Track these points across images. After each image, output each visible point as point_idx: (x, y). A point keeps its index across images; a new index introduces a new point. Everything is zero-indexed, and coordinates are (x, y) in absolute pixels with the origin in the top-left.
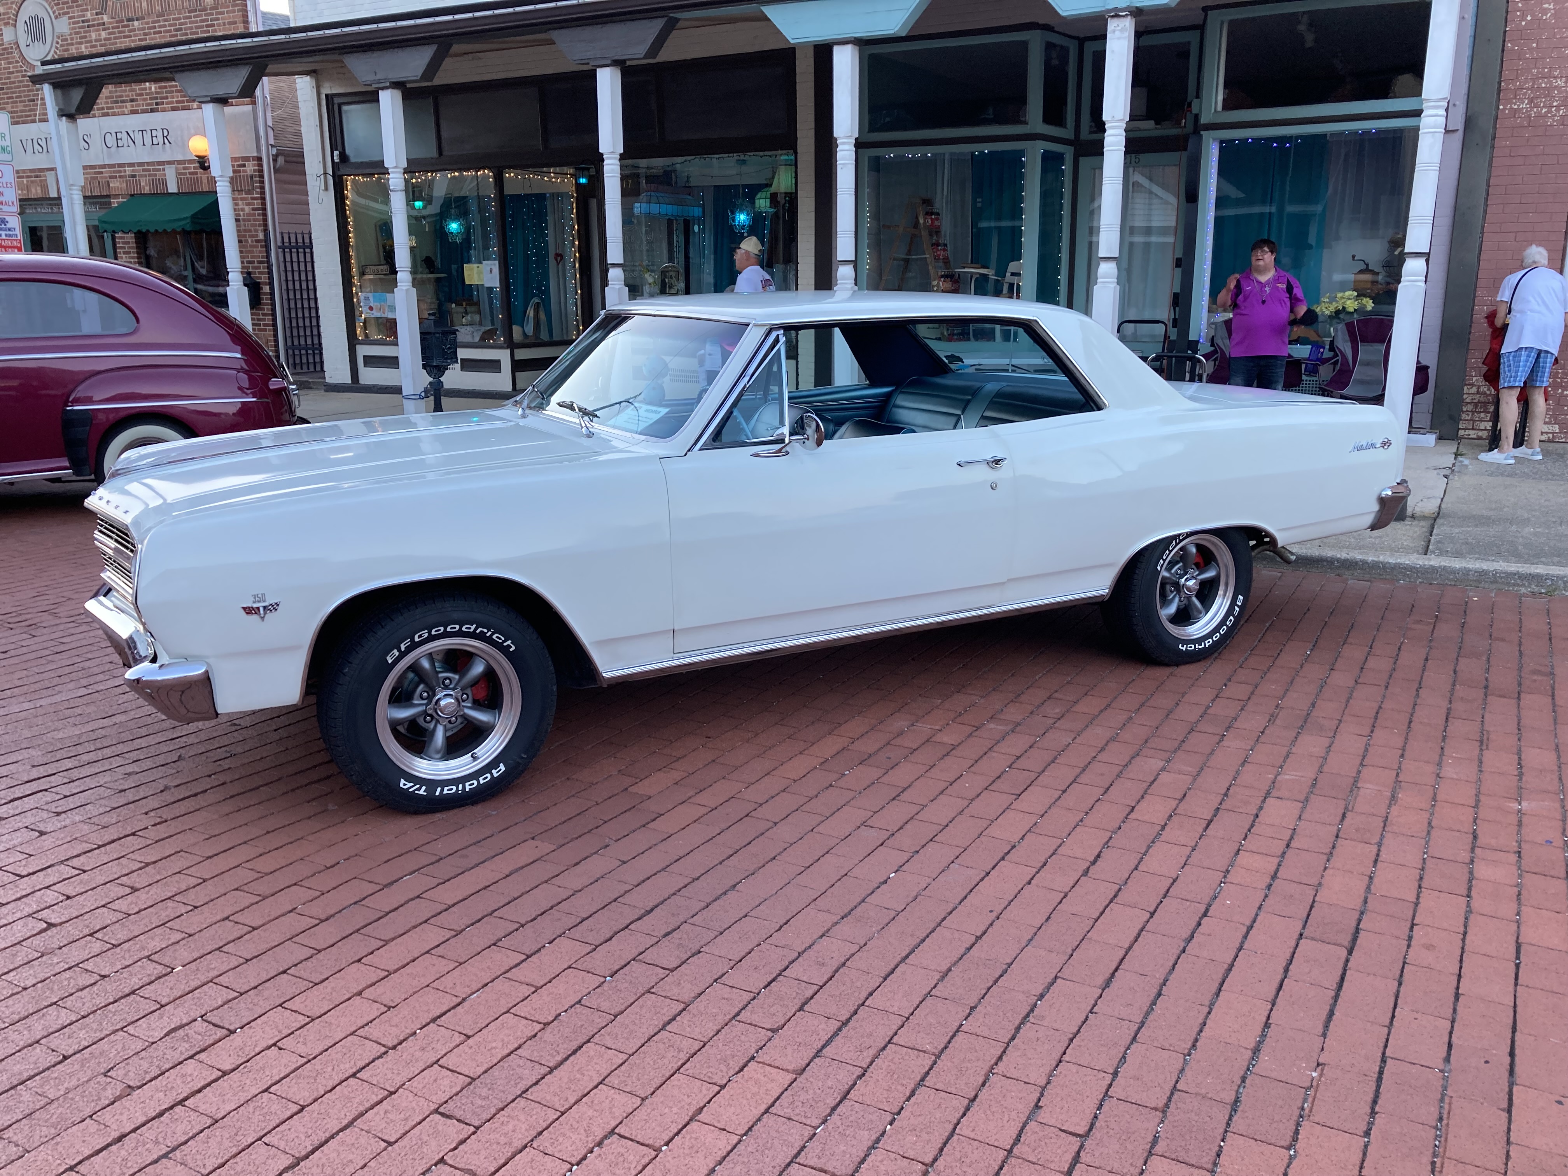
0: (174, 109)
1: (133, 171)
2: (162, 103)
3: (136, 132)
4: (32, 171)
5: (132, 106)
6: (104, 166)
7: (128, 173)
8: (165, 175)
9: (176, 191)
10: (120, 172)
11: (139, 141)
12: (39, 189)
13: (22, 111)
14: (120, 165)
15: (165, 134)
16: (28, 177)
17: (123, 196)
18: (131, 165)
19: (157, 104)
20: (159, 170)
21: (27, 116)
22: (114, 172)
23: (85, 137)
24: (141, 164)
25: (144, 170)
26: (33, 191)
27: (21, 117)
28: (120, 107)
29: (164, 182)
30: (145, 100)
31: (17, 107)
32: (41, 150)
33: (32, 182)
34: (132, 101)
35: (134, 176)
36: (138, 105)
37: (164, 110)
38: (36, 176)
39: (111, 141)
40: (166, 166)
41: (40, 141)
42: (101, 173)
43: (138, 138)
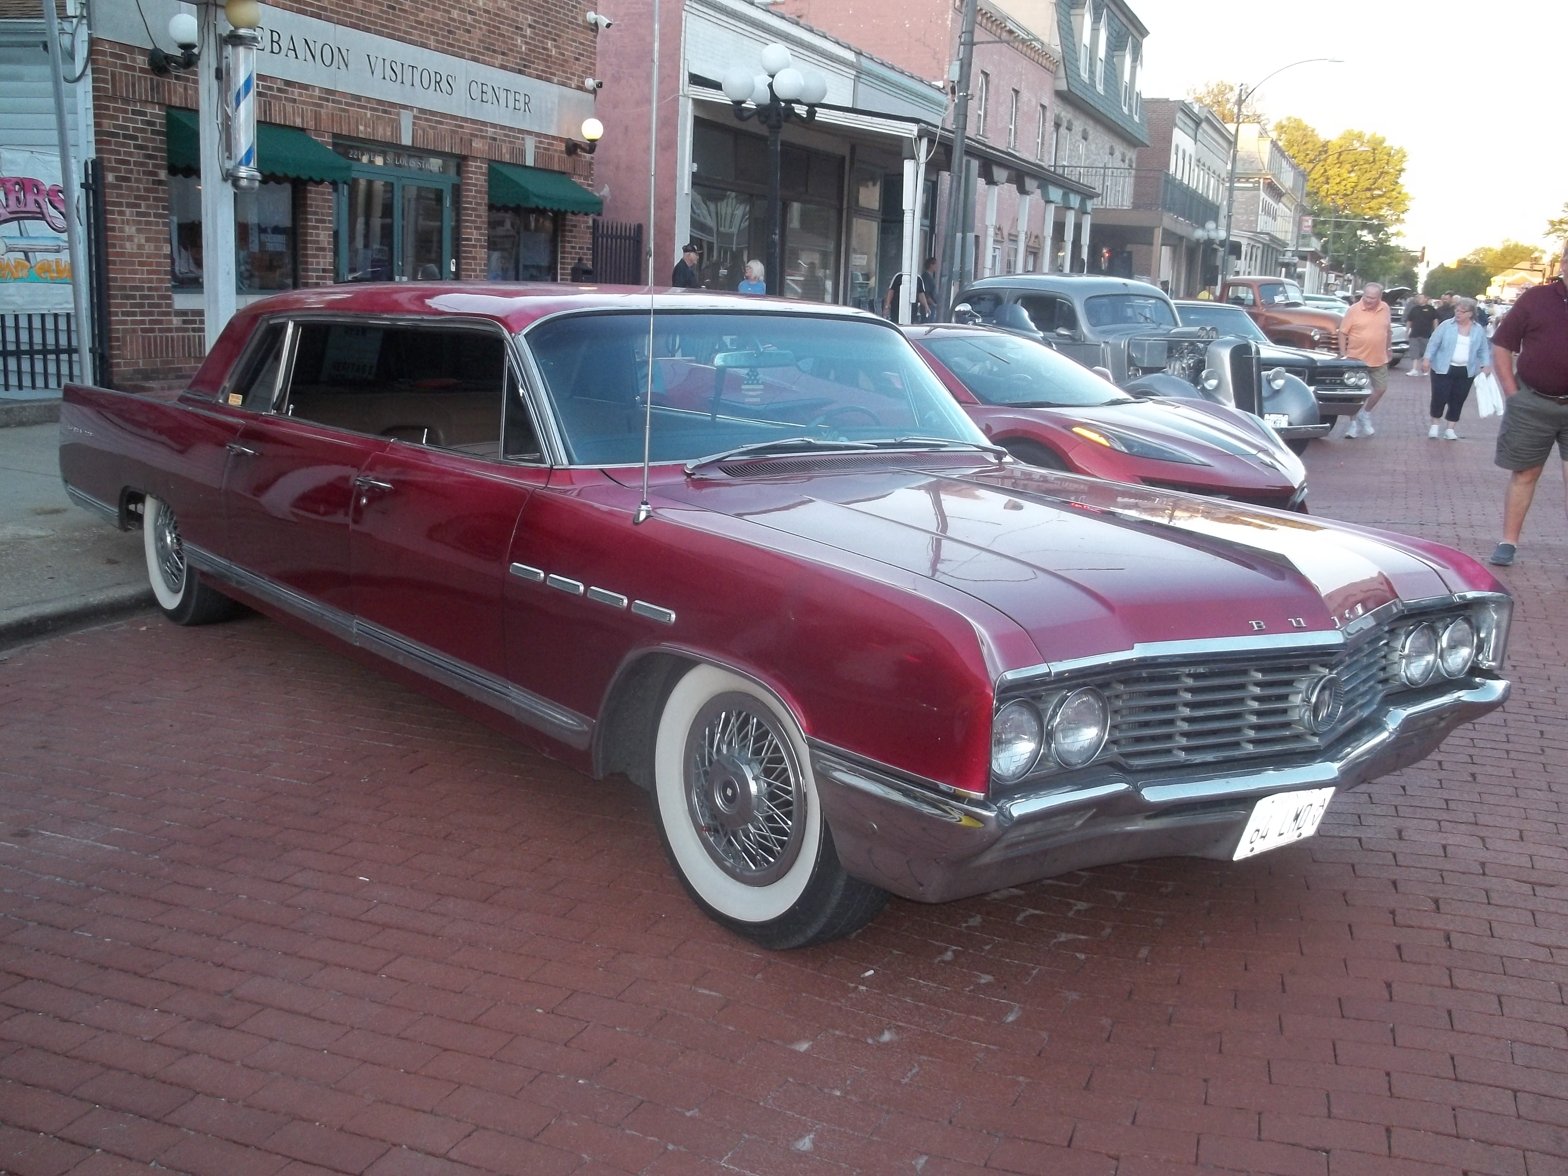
0: (539, 77)
1: (495, 133)
2: (529, 67)
3: (501, 90)
4: (380, 102)
5: (503, 59)
6: (465, 120)
7: (489, 134)
8: (524, 145)
9: (532, 165)
10: (481, 131)
11: (502, 101)
12: (389, 129)
13: (375, 16)
14: (484, 124)
15: (527, 101)
16: (372, 109)
17: (482, 160)
18: (494, 126)
19: (525, 66)
20: (518, 138)
21: (383, 26)
22: (476, 130)
23: (449, 78)
24: (503, 127)
25: (506, 135)
26: (381, 130)
27: (375, 23)
28: (492, 57)
29: (522, 153)
30: (515, 58)
31: (370, 8)
32: (394, 78)
33: (378, 116)
34: (503, 54)
35: (495, 139)
36: (508, 61)
37: (530, 75)
38: (385, 112)
39: (476, 91)
40: (526, 136)
41: (394, 65)
42: (462, 127)
43: (502, 95)
